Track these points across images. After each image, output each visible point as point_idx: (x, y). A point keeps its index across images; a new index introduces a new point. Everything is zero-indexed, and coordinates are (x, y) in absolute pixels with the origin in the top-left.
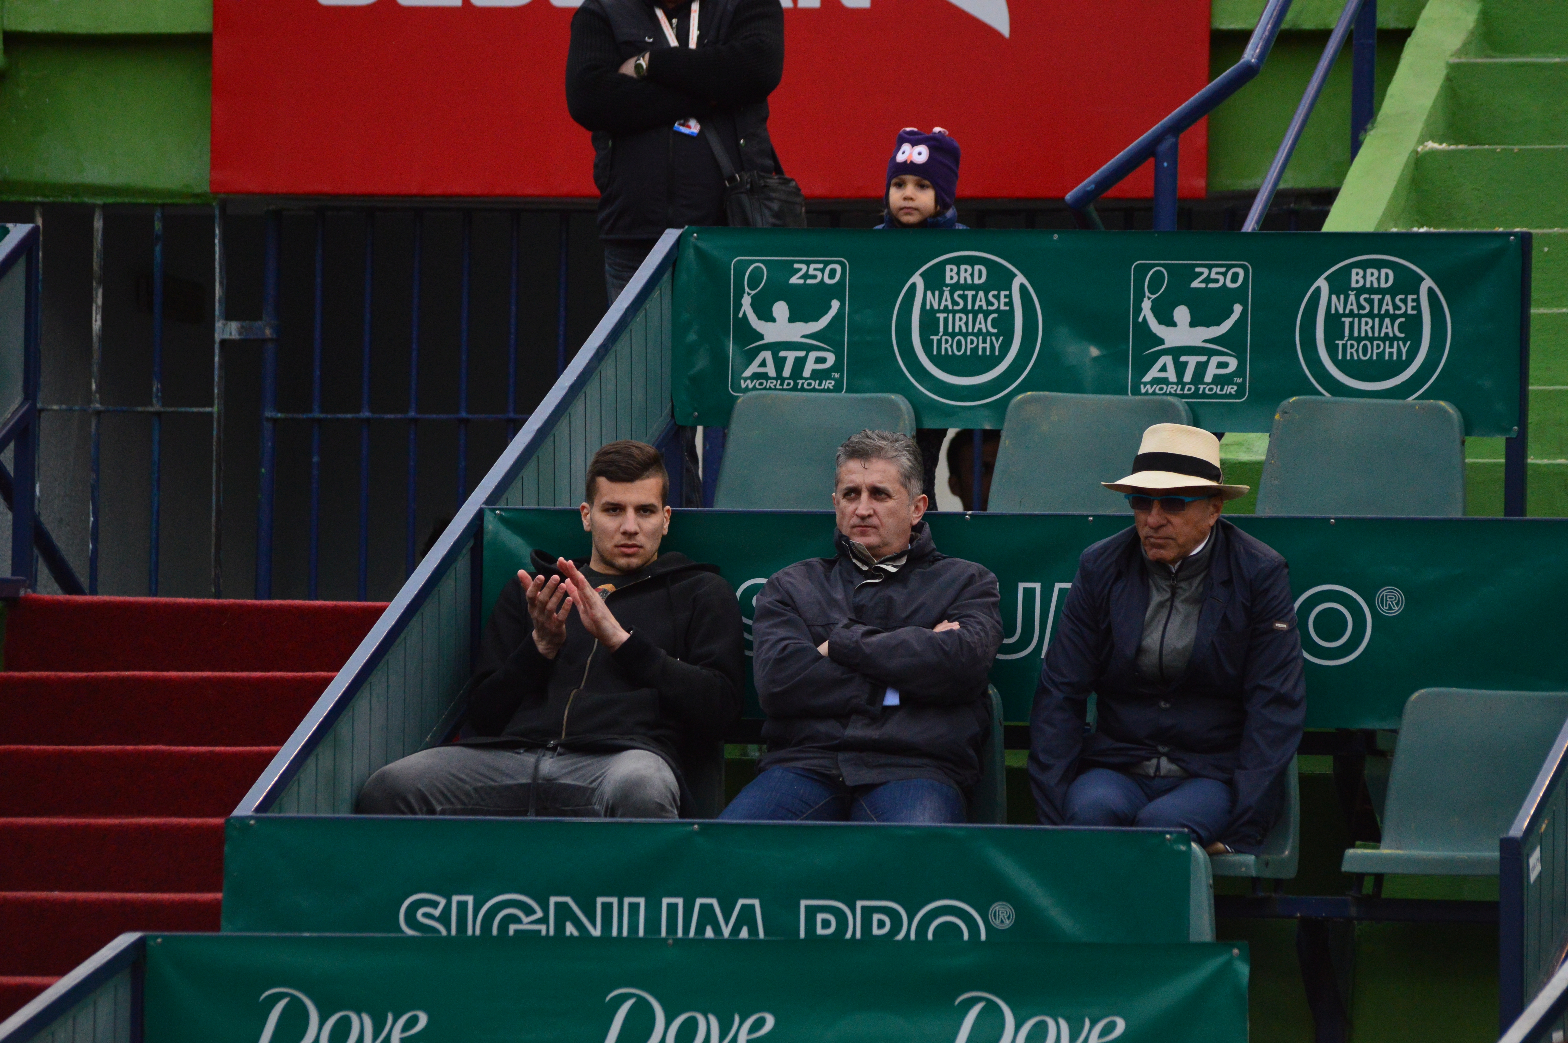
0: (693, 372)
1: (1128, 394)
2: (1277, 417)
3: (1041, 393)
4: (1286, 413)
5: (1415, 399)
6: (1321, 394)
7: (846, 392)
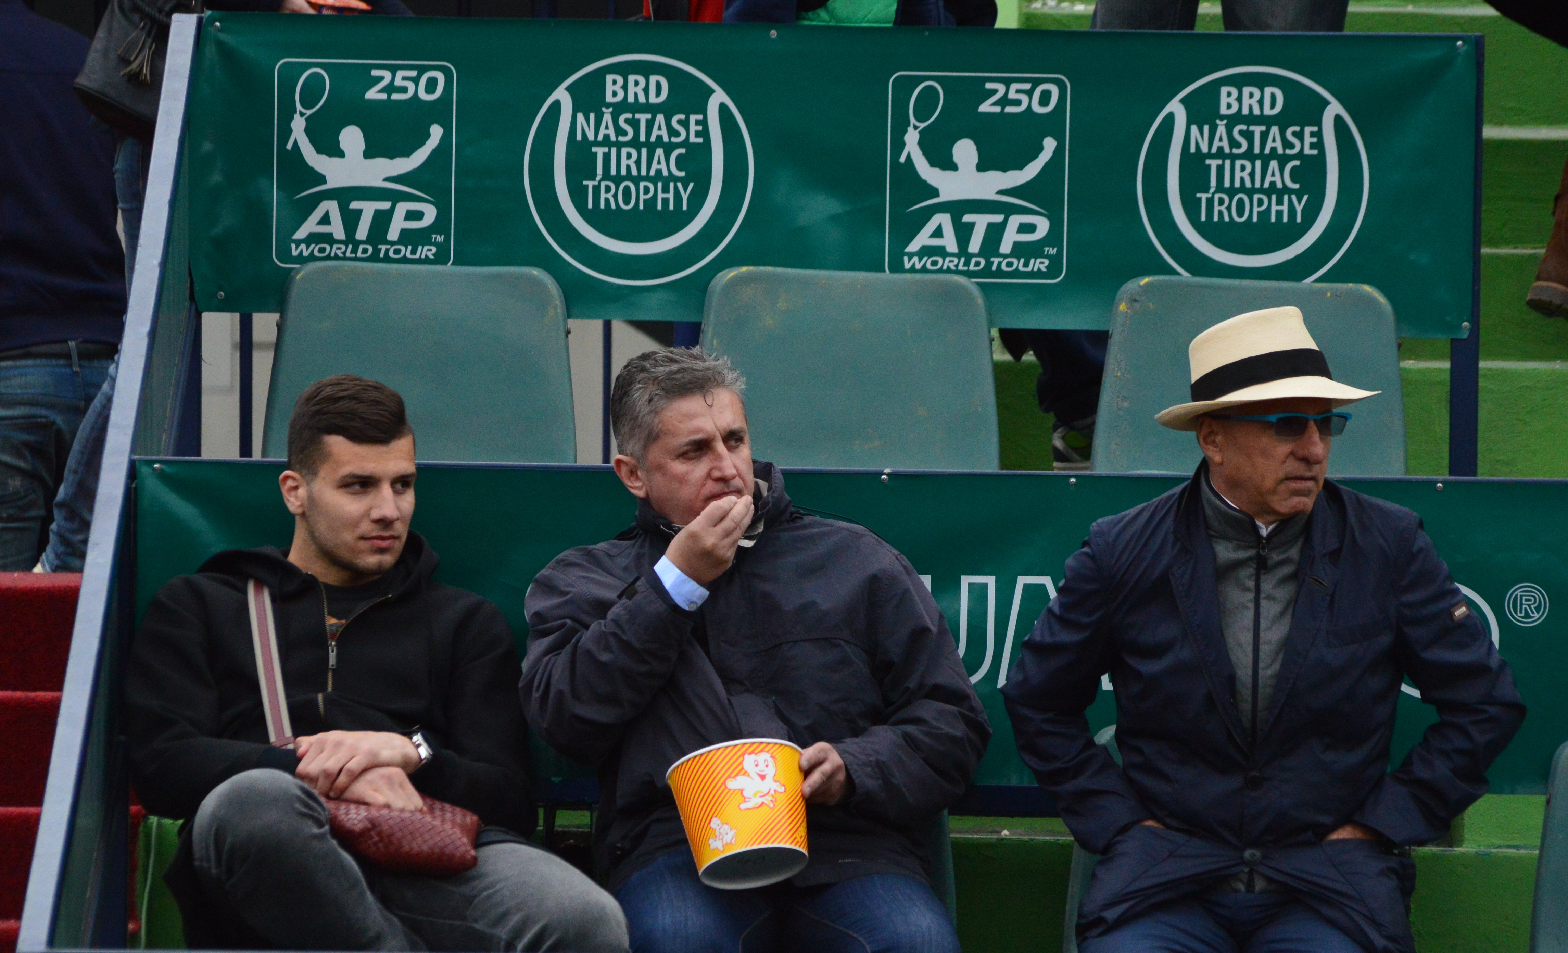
0: (217, 231)
1: (884, 271)
2: (1122, 307)
3: (762, 268)
4: (1136, 301)
5: (1316, 281)
6: (1176, 273)
7: (453, 264)
